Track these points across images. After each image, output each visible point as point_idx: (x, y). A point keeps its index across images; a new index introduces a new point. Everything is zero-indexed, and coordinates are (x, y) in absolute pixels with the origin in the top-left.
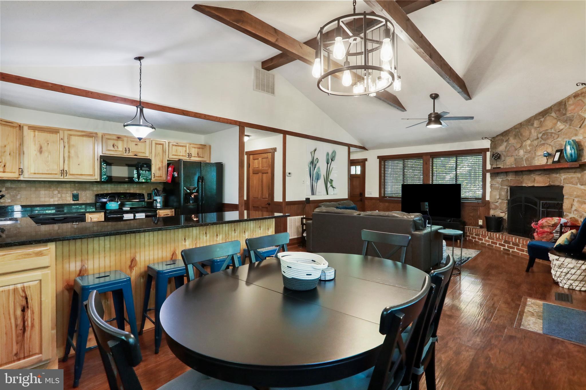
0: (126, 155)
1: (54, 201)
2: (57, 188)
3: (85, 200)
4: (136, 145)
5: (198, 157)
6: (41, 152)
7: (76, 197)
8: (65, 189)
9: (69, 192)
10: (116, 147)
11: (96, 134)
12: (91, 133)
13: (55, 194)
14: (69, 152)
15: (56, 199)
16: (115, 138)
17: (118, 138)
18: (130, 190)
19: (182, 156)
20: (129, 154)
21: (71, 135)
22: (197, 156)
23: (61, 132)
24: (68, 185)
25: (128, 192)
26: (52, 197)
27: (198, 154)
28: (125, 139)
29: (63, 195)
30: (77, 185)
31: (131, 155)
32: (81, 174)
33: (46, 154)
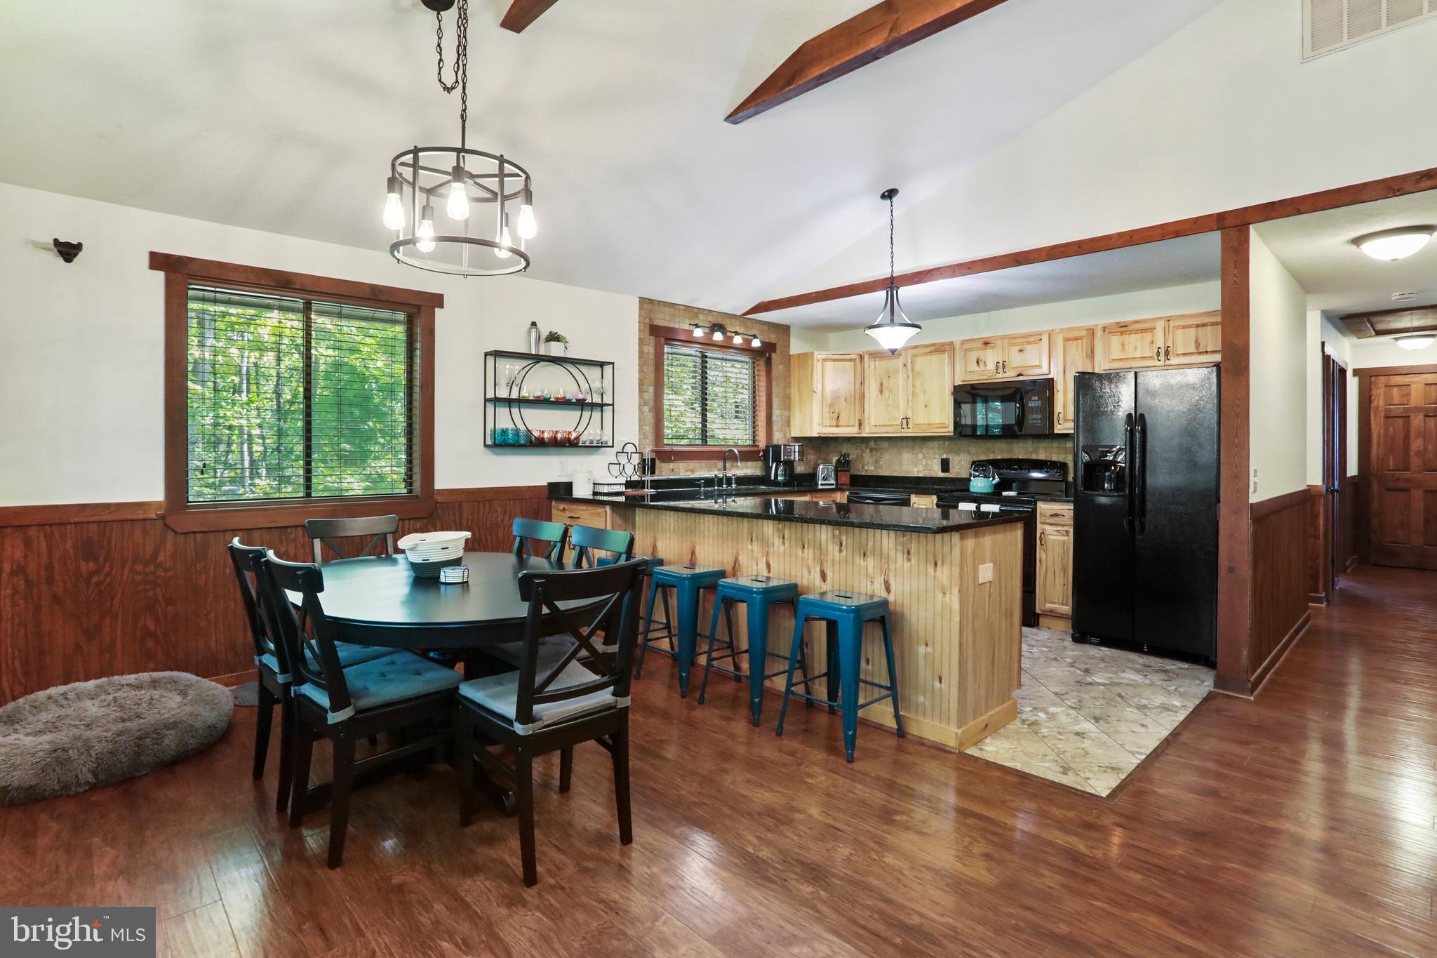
0: (1001, 377)
1: (918, 472)
2: (922, 448)
3: (958, 473)
4: (1021, 351)
5: (1200, 353)
6: (881, 391)
7: (945, 465)
8: (931, 451)
9: (937, 456)
10: (981, 364)
11: (951, 344)
12: (943, 345)
13: (920, 460)
14: (914, 386)
15: (921, 468)
16: (979, 344)
17: (986, 344)
18: (1037, 453)
19: (1143, 358)
20: (1006, 375)
21: (915, 356)
22: (1195, 351)
23: (903, 353)
24: (935, 444)
25: (1034, 457)
26: (916, 466)
27: (1197, 344)
28: (999, 342)
29: (929, 462)
30: (947, 443)
31: (1010, 375)
32: (929, 424)
33: (886, 393)
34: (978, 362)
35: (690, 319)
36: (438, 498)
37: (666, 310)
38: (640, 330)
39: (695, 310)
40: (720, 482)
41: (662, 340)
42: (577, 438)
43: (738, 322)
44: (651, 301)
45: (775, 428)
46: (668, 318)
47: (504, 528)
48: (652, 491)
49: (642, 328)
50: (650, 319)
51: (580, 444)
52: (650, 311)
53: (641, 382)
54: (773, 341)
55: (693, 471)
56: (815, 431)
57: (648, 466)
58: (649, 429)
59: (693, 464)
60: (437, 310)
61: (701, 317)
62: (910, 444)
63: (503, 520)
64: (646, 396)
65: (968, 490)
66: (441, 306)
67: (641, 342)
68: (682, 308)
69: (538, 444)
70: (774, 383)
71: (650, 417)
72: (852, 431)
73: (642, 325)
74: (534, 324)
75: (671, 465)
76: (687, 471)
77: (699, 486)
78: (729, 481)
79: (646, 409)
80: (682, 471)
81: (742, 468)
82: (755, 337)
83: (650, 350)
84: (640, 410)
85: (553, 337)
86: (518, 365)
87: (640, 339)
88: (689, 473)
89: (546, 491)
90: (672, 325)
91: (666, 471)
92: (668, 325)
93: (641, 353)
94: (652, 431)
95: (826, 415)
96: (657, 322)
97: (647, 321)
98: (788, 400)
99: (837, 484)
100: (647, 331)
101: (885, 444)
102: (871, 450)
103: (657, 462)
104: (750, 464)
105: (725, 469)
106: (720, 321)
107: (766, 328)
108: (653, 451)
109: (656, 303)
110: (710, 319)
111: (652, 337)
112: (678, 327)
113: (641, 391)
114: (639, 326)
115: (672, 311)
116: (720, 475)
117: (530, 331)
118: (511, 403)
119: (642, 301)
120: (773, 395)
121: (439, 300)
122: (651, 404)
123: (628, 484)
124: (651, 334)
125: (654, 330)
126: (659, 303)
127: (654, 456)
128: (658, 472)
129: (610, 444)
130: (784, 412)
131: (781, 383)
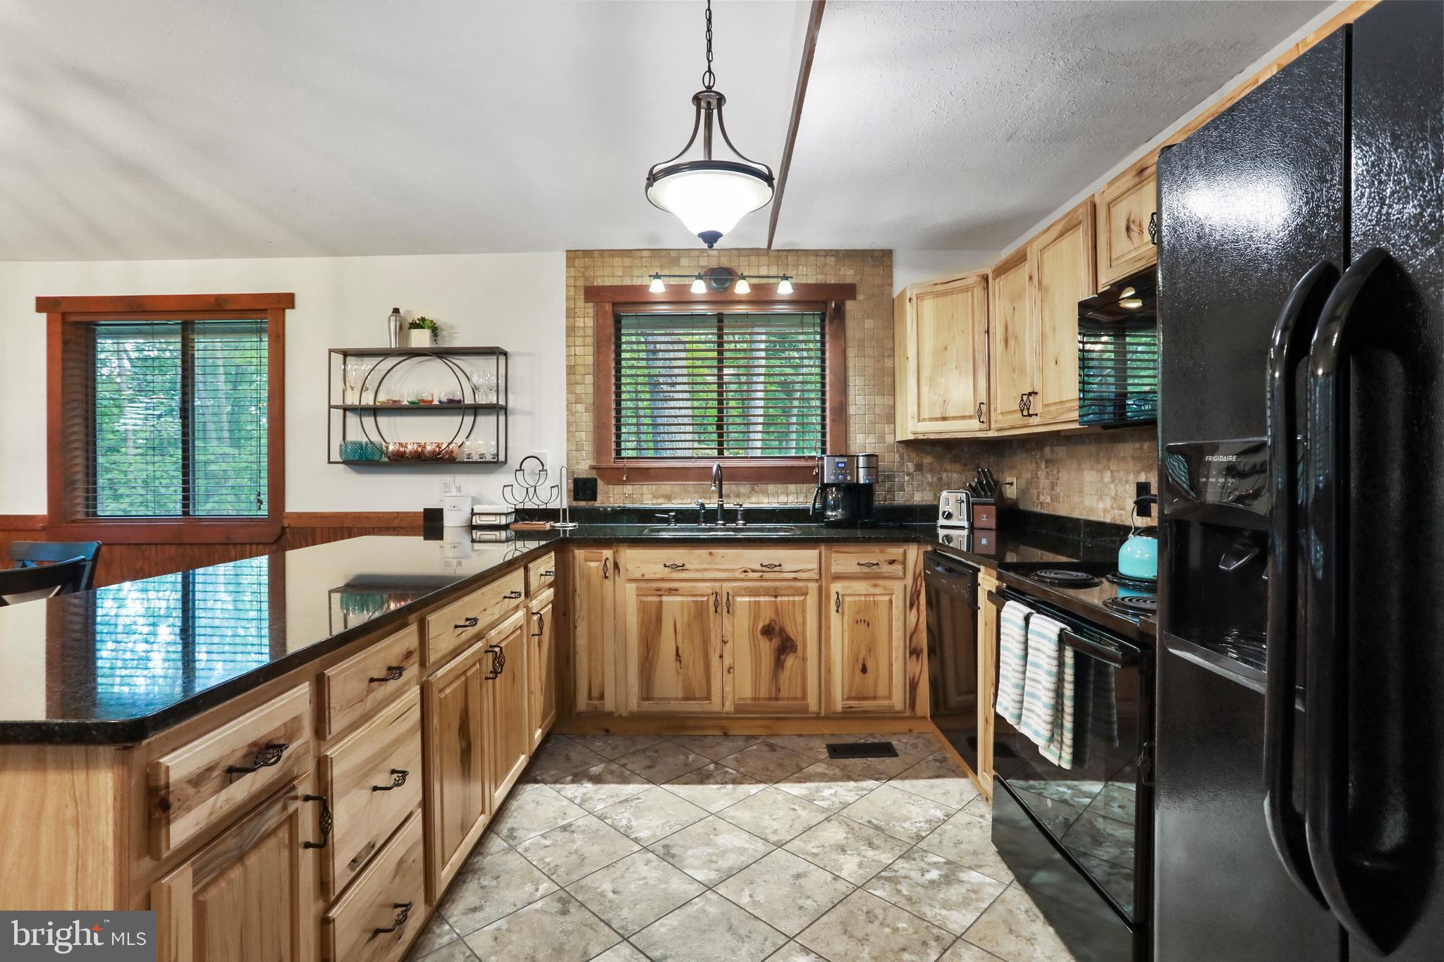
2: (1109, 460)
6: (1007, 342)
9: (1131, 477)
12: (1076, 211)
14: (1042, 321)
16: (1131, 180)
17: (1141, 171)
23: (1028, 253)
24: (1129, 448)
32: (1061, 403)
33: (1012, 342)
34: (1128, 229)
36: (289, 520)
37: (617, 261)
38: (569, 297)
39: (673, 254)
40: (710, 516)
41: (609, 306)
42: (456, 452)
43: (764, 260)
44: (587, 253)
45: (855, 426)
46: (620, 273)
49: (572, 293)
50: (586, 279)
52: (587, 267)
53: (571, 370)
54: (849, 280)
55: (668, 498)
57: (583, 488)
58: (586, 436)
59: (666, 487)
60: (287, 311)
61: (684, 262)
64: (579, 389)
66: (292, 306)
67: (571, 313)
68: (645, 254)
69: (403, 460)
71: (587, 420)
72: (971, 426)
73: (572, 290)
74: (396, 311)
75: (628, 489)
76: (655, 497)
78: (730, 516)
79: (580, 408)
80: (646, 496)
81: (776, 494)
82: (785, 278)
83: (589, 322)
84: (569, 410)
85: (421, 324)
87: (568, 309)
88: (660, 501)
90: (625, 282)
91: (612, 497)
92: (619, 284)
93: (571, 330)
94: (591, 438)
95: (924, 399)
96: (599, 282)
97: (581, 283)
98: (888, 380)
99: (972, 528)
100: (581, 297)
103: (600, 482)
104: (792, 487)
105: (721, 496)
107: (831, 260)
108: (592, 468)
109: (596, 254)
110: (700, 261)
111: (591, 305)
112: (638, 283)
113: (571, 383)
114: (568, 291)
115: (627, 261)
116: (712, 504)
117: (389, 320)
118: (375, 411)
119: (572, 256)
120: (851, 373)
121: (288, 300)
122: (590, 400)
123: (522, 514)
124: (587, 300)
125: (593, 294)
126: (602, 252)
127: (593, 474)
128: (599, 497)
129: (502, 458)
130: (879, 400)
131: (869, 351)
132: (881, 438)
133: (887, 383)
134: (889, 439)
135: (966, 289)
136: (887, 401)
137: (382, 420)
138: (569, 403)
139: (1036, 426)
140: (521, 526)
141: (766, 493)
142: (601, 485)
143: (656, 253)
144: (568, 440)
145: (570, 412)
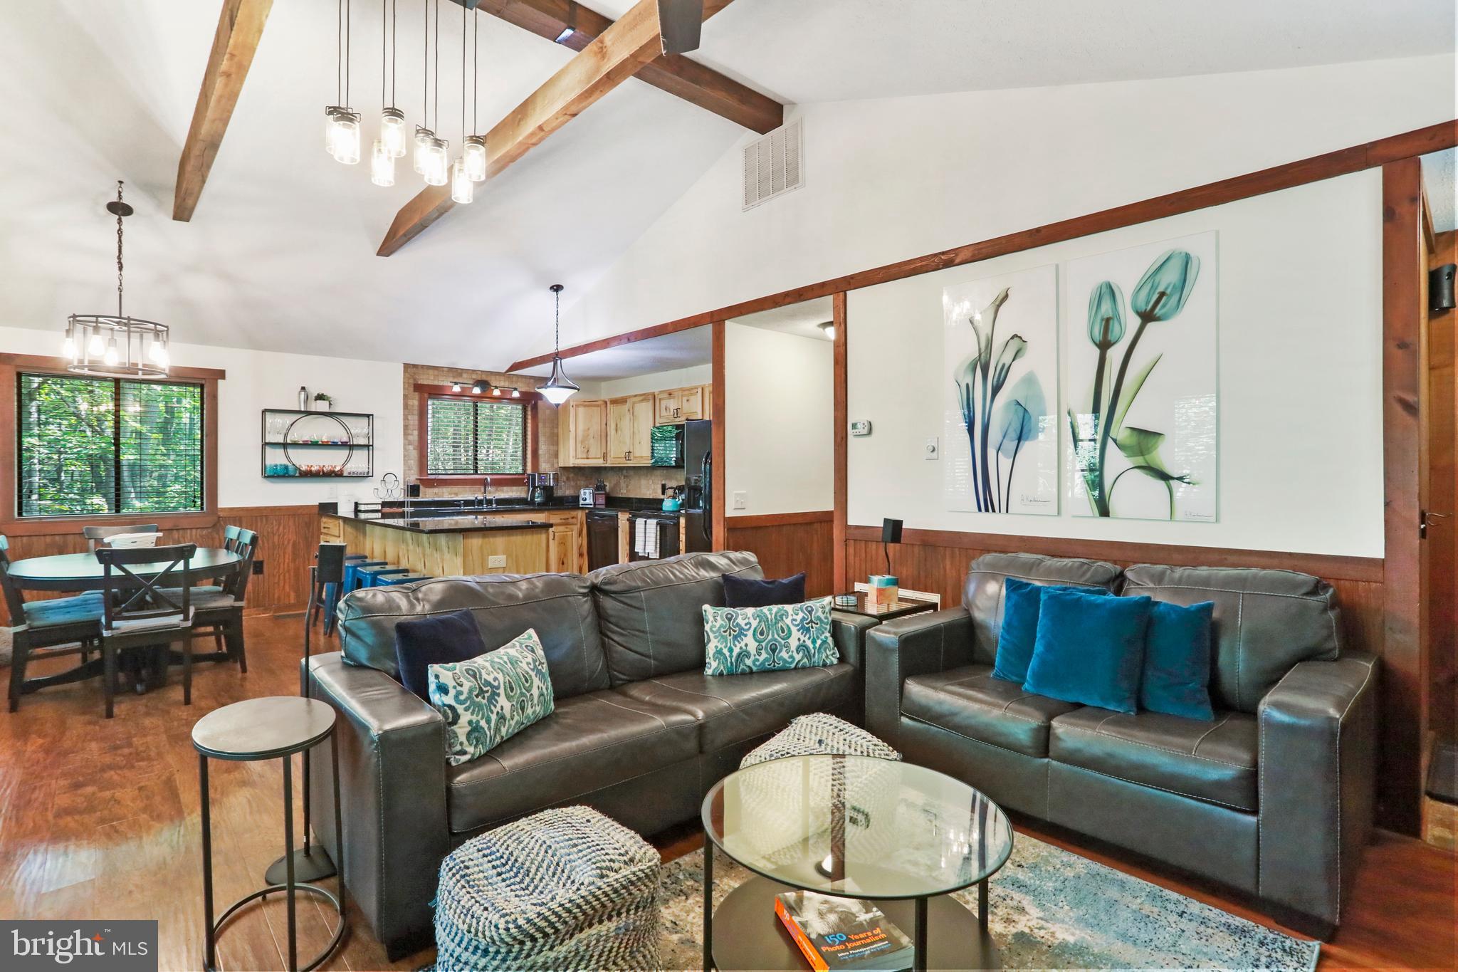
0: (678, 421)
2: (652, 476)
4: (688, 400)
6: (616, 430)
10: (668, 410)
11: (653, 394)
12: (649, 394)
14: (633, 427)
15: (651, 491)
16: (666, 395)
17: (670, 394)
21: (634, 403)
23: (628, 400)
26: (648, 490)
28: (676, 393)
29: (656, 486)
30: (665, 472)
31: (681, 420)
32: (641, 457)
33: (619, 432)
34: (665, 409)
35: (454, 377)
36: (221, 514)
37: (431, 372)
38: (404, 388)
40: (480, 502)
41: (426, 395)
42: (341, 471)
43: (502, 378)
44: (415, 366)
45: (542, 460)
46: (432, 378)
47: (279, 536)
48: (412, 509)
49: (406, 386)
50: (415, 380)
51: (345, 475)
52: (415, 373)
53: (406, 427)
55: (456, 494)
56: (572, 462)
57: (414, 490)
58: (414, 463)
59: (455, 489)
60: (220, 381)
61: (465, 375)
62: (645, 471)
63: (278, 529)
64: (410, 438)
65: (661, 509)
66: (224, 378)
67: (405, 397)
68: (445, 369)
69: (308, 475)
70: (540, 425)
71: (414, 454)
72: (599, 462)
73: (406, 384)
74: (303, 388)
75: (436, 490)
76: (450, 494)
77: (459, 506)
78: (489, 502)
79: (411, 448)
80: (445, 494)
81: (507, 492)
82: (515, 389)
83: (415, 403)
85: (320, 397)
86: (289, 419)
87: (404, 395)
88: (452, 496)
89: (316, 511)
90: (436, 383)
91: (427, 495)
92: (432, 384)
93: (406, 406)
94: (416, 463)
95: (579, 450)
96: (420, 382)
97: (411, 381)
98: (555, 438)
99: (595, 504)
100: (412, 389)
101: (631, 473)
102: (625, 477)
103: (421, 487)
104: (514, 488)
105: (486, 493)
106: (484, 378)
107: (532, 381)
108: (417, 479)
109: (420, 367)
110: (474, 376)
111: (416, 393)
112: (441, 384)
113: (406, 434)
114: (404, 385)
115: (436, 372)
116: (480, 497)
117: (299, 394)
118: (285, 446)
119: (406, 366)
120: (540, 435)
121: (221, 374)
122: (416, 443)
123: (384, 504)
124: (415, 391)
125: (418, 388)
126: (423, 366)
127: (418, 483)
128: (421, 495)
129: (370, 474)
130: (552, 447)
131: (547, 425)
132: (553, 465)
133: (555, 440)
134: (556, 466)
135: (598, 406)
136: (555, 448)
137: (290, 451)
138: (405, 445)
139: (630, 464)
140: (387, 510)
141: (503, 491)
142: (422, 488)
143: (450, 369)
144: (404, 464)
145: (405, 449)
